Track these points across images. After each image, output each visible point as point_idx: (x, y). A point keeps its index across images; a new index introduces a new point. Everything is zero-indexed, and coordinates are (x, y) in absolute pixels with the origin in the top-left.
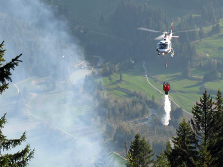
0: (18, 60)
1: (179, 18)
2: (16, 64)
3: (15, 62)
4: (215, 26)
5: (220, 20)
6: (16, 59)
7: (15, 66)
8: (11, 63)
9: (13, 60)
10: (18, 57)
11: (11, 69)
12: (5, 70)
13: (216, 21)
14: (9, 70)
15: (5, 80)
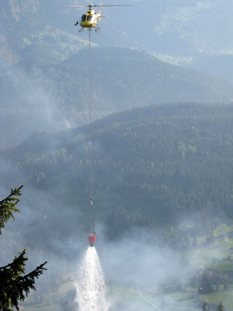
0: (43, 269)
1: (172, 229)
2: (41, 272)
3: (40, 270)
4: (209, 236)
5: (215, 230)
6: (41, 267)
7: (39, 274)
8: (35, 271)
9: (38, 268)
10: (42, 265)
11: (35, 277)
12: (29, 278)
13: (210, 231)
14: (33, 278)
15: (28, 289)
